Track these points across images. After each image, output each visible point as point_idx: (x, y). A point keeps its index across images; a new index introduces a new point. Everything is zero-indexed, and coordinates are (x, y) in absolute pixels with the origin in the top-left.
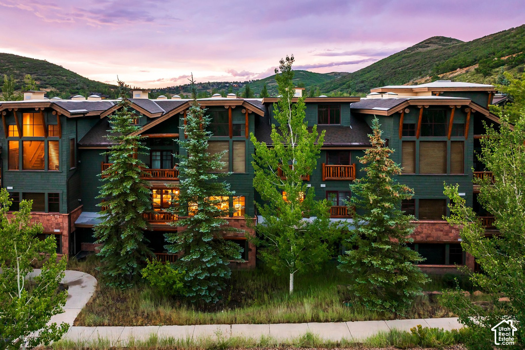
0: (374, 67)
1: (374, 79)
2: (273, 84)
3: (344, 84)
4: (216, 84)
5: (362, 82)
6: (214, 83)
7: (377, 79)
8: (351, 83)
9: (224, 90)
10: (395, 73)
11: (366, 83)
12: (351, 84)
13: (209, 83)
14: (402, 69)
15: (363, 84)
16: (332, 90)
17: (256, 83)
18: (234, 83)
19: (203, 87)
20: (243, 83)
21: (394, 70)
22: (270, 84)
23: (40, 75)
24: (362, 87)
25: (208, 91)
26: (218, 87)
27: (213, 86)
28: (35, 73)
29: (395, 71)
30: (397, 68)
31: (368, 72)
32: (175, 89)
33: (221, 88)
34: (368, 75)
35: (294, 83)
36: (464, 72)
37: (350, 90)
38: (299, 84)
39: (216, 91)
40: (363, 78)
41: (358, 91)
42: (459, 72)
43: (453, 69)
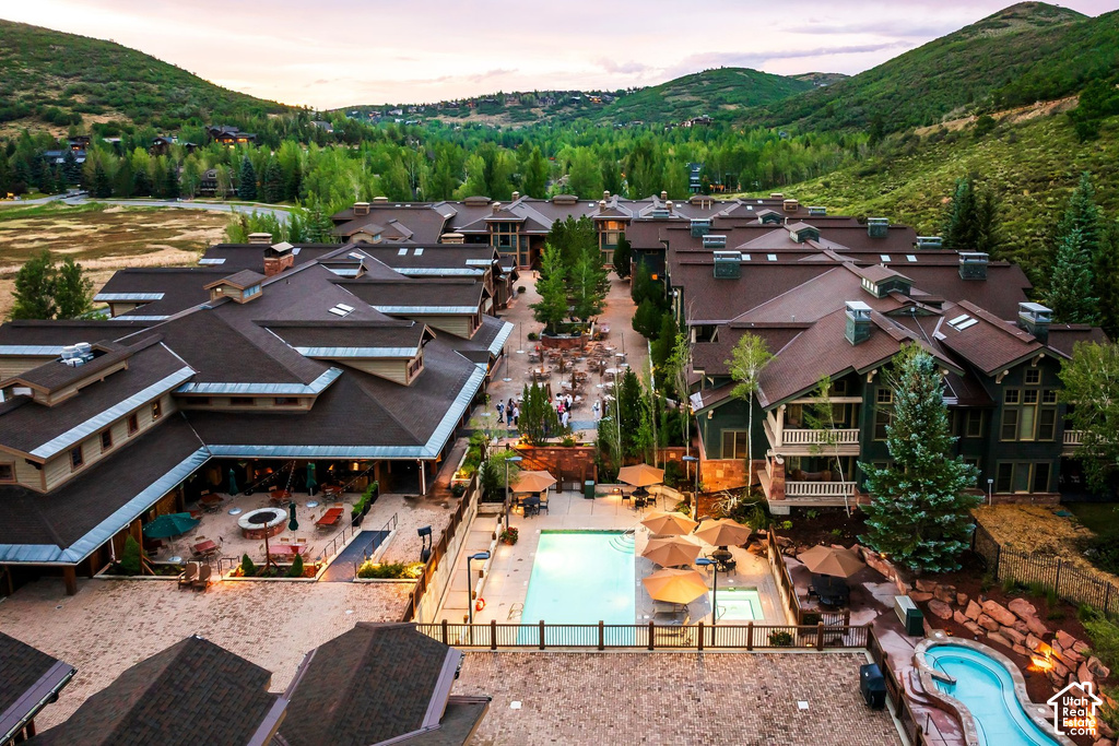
0: (889, 68)
1: (883, 98)
2: (677, 98)
3: (822, 105)
4: (552, 95)
5: (860, 103)
6: (547, 93)
7: (889, 98)
8: (836, 104)
9: (569, 109)
10: (929, 86)
11: (866, 107)
12: (835, 108)
13: (536, 93)
14: (943, 78)
15: (858, 109)
16: (796, 119)
17: (640, 94)
18: (593, 93)
19: (523, 102)
20: (613, 95)
21: (927, 79)
22: (669, 99)
23: (90, 80)
24: (856, 116)
25: (532, 110)
26: (557, 101)
27: (544, 100)
28: (79, 74)
29: (929, 82)
30: (933, 75)
31: (876, 80)
32: (457, 106)
33: (565, 104)
34: (874, 87)
35: (721, 99)
36: (1047, 113)
37: (831, 121)
38: (733, 99)
39: (551, 111)
40: (862, 94)
41: (848, 124)
42: (1039, 110)
43: (1030, 101)
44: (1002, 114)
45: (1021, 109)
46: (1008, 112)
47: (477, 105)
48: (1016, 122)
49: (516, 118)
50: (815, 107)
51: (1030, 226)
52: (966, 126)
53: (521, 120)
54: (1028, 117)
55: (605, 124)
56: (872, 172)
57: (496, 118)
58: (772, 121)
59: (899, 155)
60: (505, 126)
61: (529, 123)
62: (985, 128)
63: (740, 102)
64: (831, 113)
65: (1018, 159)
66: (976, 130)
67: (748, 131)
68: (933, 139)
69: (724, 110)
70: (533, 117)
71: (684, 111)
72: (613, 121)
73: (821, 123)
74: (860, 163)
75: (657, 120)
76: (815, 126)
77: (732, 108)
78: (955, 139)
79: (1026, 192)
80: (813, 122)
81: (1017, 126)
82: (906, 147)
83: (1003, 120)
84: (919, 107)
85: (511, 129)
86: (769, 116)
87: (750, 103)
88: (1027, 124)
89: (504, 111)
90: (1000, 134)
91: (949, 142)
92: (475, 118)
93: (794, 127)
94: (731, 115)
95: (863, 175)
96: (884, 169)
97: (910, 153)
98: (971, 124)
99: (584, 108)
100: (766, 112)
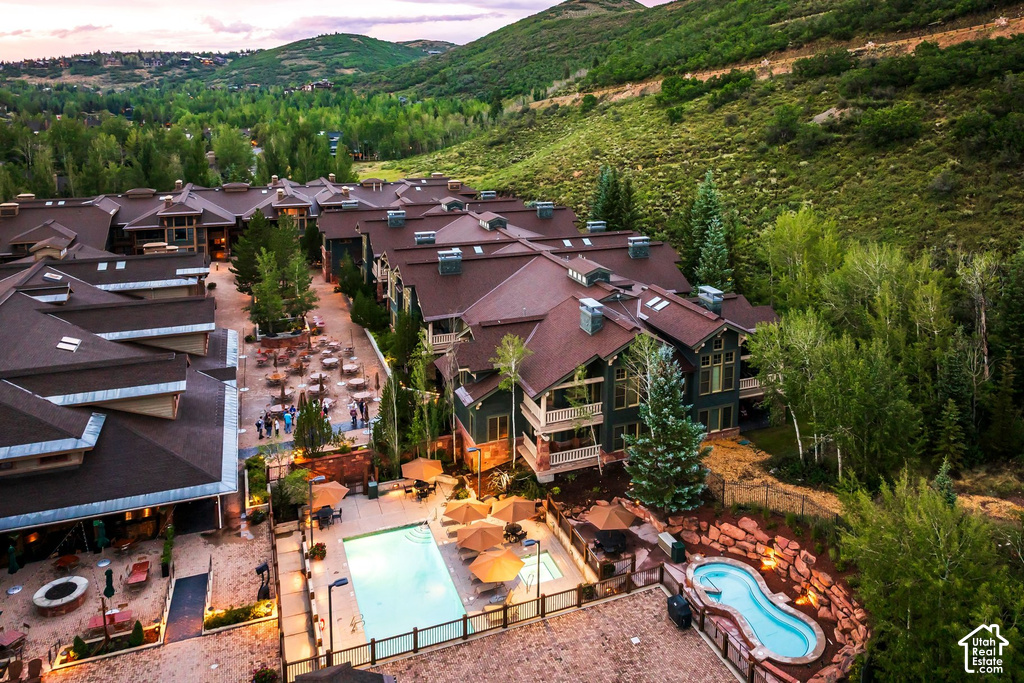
0: (491, 41)
1: (489, 67)
2: (294, 62)
3: (436, 73)
5: (469, 71)
6: (153, 54)
7: (495, 68)
8: (448, 71)
9: (178, 71)
10: (527, 58)
12: (448, 75)
13: (140, 53)
14: (539, 52)
15: (469, 77)
16: (413, 85)
17: (254, 57)
18: (204, 55)
19: (126, 63)
20: (225, 57)
21: (525, 52)
22: (286, 63)
24: (467, 84)
25: (137, 72)
26: (164, 62)
27: (150, 61)
29: (527, 55)
30: (530, 49)
31: (481, 51)
32: (46, 65)
33: (173, 65)
34: (481, 58)
35: (338, 63)
36: (637, 94)
37: (445, 87)
38: (349, 64)
39: (159, 72)
40: (470, 64)
41: (460, 90)
42: (630, 91)
43: (620, 81)
44: (601, 93)
45: (616, 90)
46: (606, 91)
47: (71, 65)
48: (613, 100)
49: (117, 78)
50: (429, 75)
51: (650, 197)
52: (573, 102)
53: (124, 82)
54: (623, 96)
55: (219, 86)
56: (499, 142)
57: (93, 80)
58: (391, 86)
59: (520, 126)
60: (105, 88)
61: (135, 85)
62: (589, 105)
63: (356, 66)
64: (444, 80)
65: (627, 138)
66: (583, 107)
67: (370, 96)
68: (547, 112)
69: (342, 75)
70: (140, 78)
71: (301, 75)
72: (227, 83)
73: (437, 89)
74: (487, 134)
75: (275, 82)
76: (430, 92)
77: (349, 72)
78: (566, 113)
79: (640, 167)
80: (429, 88)
81: (615, 104)
82: (526, 120)
83: (602, 97)
84: (521, 77)
85: (113, 91)
86: (387, 82)
87: (366, 69)
88: (623, 103)
89: (103, 71)
90: (604, 111)
91: (561, 116)
92: (68, 79)
93: (411, 92)
94: (350, 81)
95: (492, 145)
96: (510, 140)
97: (531, 124)
98: (577, 100)
99: (195, 70)
100: (384, 78)
